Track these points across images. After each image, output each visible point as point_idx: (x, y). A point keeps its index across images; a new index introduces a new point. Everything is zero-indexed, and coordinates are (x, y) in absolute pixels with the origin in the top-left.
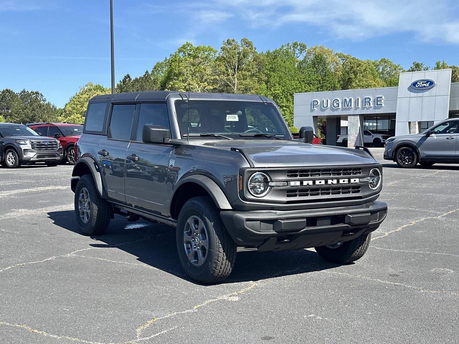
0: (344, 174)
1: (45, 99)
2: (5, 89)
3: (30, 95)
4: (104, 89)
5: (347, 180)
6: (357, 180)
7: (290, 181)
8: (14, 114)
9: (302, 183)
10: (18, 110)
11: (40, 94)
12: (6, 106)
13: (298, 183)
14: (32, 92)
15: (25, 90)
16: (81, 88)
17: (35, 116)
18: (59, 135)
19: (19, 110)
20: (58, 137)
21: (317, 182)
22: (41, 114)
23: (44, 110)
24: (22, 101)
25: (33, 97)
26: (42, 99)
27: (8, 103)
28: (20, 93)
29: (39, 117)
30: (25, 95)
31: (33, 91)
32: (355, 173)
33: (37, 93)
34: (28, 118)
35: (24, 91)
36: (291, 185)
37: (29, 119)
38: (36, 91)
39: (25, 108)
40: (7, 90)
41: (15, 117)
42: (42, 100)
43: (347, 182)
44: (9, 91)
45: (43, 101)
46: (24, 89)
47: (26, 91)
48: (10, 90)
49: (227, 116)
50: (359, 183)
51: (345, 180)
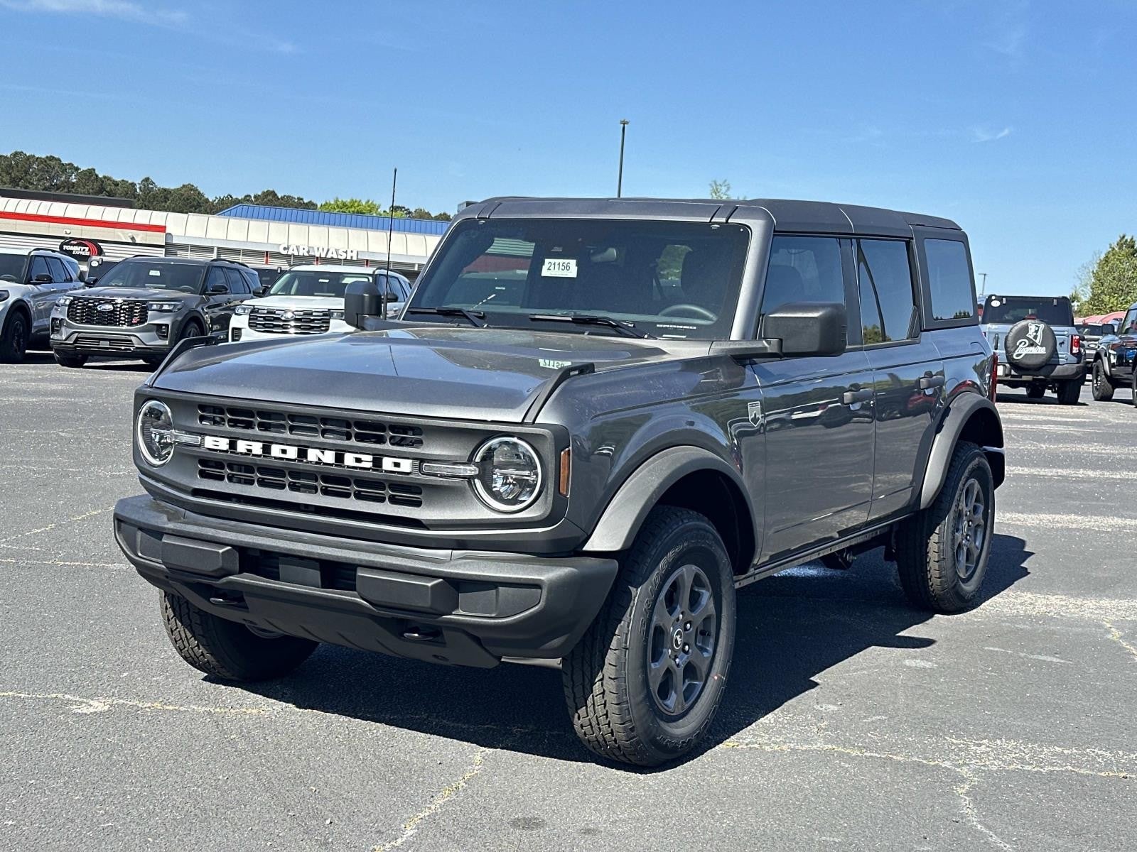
0: (360, 438)
5: (370, 458)
6: (406, 465)
7: (205, 434)
9: (233, 445)
21: (276, 450)
32: (397, 440)
36: (207, 446)
43: (369, 465)
49: (547, 261)
50: (410, 476)
51: (363, 457)
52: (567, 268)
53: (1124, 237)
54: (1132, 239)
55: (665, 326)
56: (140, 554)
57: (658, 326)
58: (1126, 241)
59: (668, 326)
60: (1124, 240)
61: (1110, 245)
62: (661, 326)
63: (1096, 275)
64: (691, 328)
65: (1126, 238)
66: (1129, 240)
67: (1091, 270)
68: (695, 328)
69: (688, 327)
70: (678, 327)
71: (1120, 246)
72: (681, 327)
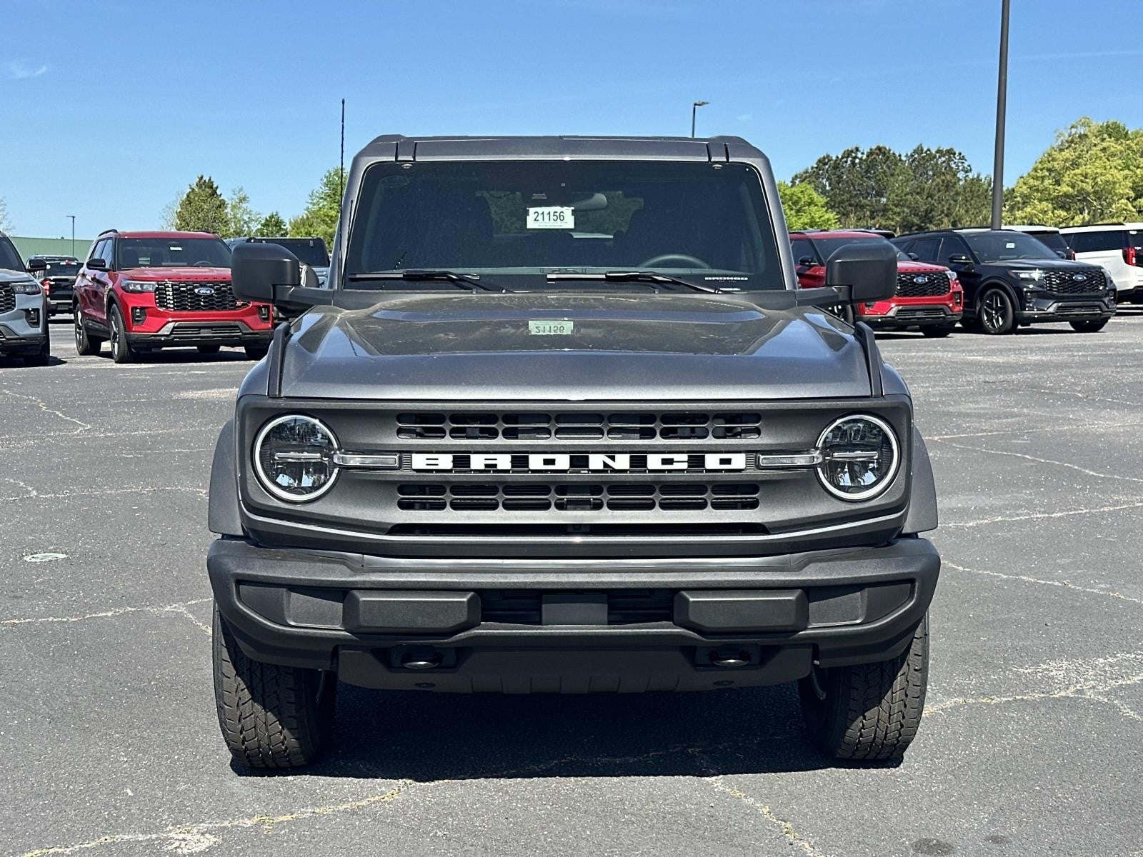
1: (969, 166)
2: (874, 147)
3: (935, 157)
4: (1127, 132)
6: (738, 461)
7: (411, 452)
8: (893, 207)
9: (461, 462)
10: (901, 197)
11: (957, 154)
12: (873, 188)
13: (446, 462)
14: (937, 152)
15: (923, 146)
16: (1058, 134)
17: (932, 210)
18: (810, 262)
19: (904, 198)
20: (807, 265)
21: (536, 461)
22: (947, 206)
23: (957, 194)
24: (912, 174)
25: (939, 162)
26: (961, 168)
27: (880, 180)
28: (909, 155)
29: (942, 212)
30: (922, 159)
31: (941, 149)
33: (950, 152)
34: (918, 215)
35: (919, 150)
36: (414, 467)
37: (918, 218)
38: (948, 148)
39: (919, 190)
40: (879, 149)
41: (895, 213)
42: (962, 170)
43: (685, 466)
44: (883, 150)
45: (963, 173)
46: (921, 144)
47: (925, 149)
48: (885, 148)
49: (532, 210)
50: (743, 473)
51: (676, 457)
52: (561, 217)
53: (202, 177)
54: (210, 179)
55: (714, 278)
56: (292, 623)
57: (706, 279)
58: (205, 181)
59: (717, 278)
60: (203, 181)
61: (190, 185)
62: (710, 279)
63: (180, 216)
64: (742, 279)
65: (204, 179)
66: (207, 181)
67: (175, 210)
68: (746, 279)
69: (739, 279)
70: (728, 278)
71: (199, 185)
72: (732, 278)
